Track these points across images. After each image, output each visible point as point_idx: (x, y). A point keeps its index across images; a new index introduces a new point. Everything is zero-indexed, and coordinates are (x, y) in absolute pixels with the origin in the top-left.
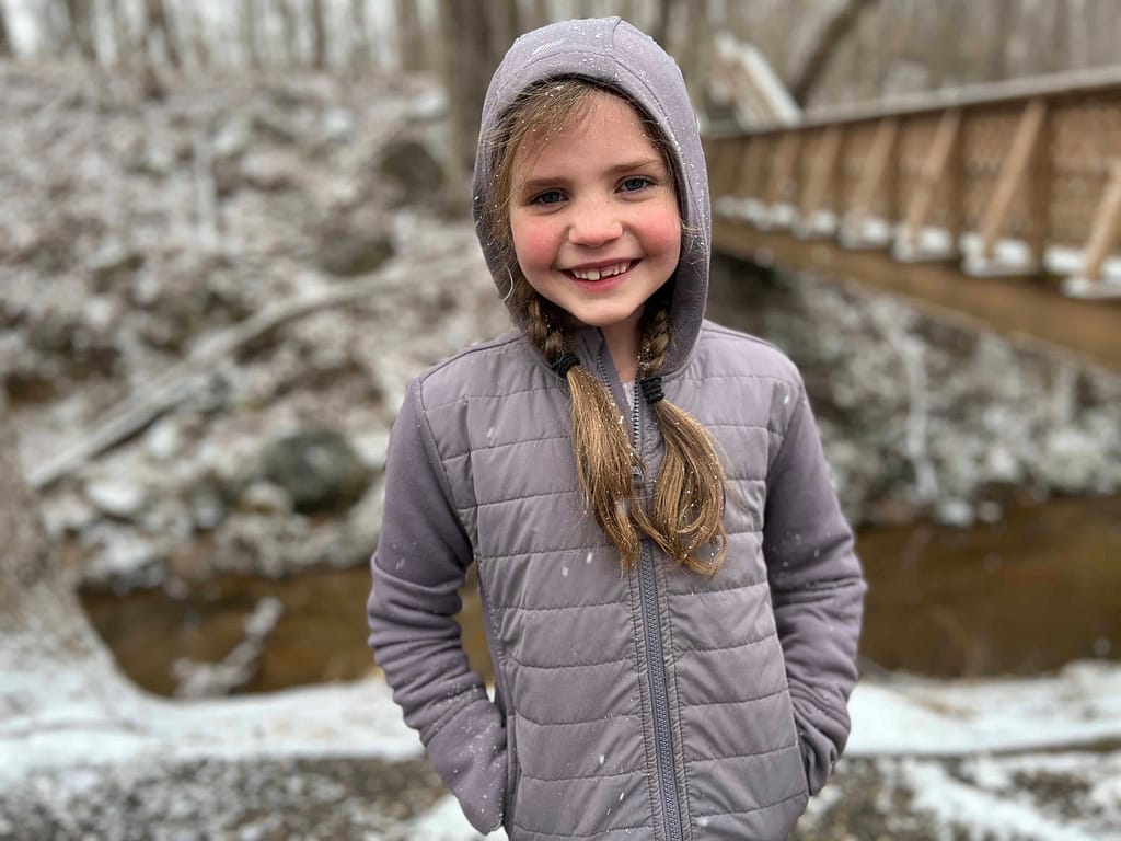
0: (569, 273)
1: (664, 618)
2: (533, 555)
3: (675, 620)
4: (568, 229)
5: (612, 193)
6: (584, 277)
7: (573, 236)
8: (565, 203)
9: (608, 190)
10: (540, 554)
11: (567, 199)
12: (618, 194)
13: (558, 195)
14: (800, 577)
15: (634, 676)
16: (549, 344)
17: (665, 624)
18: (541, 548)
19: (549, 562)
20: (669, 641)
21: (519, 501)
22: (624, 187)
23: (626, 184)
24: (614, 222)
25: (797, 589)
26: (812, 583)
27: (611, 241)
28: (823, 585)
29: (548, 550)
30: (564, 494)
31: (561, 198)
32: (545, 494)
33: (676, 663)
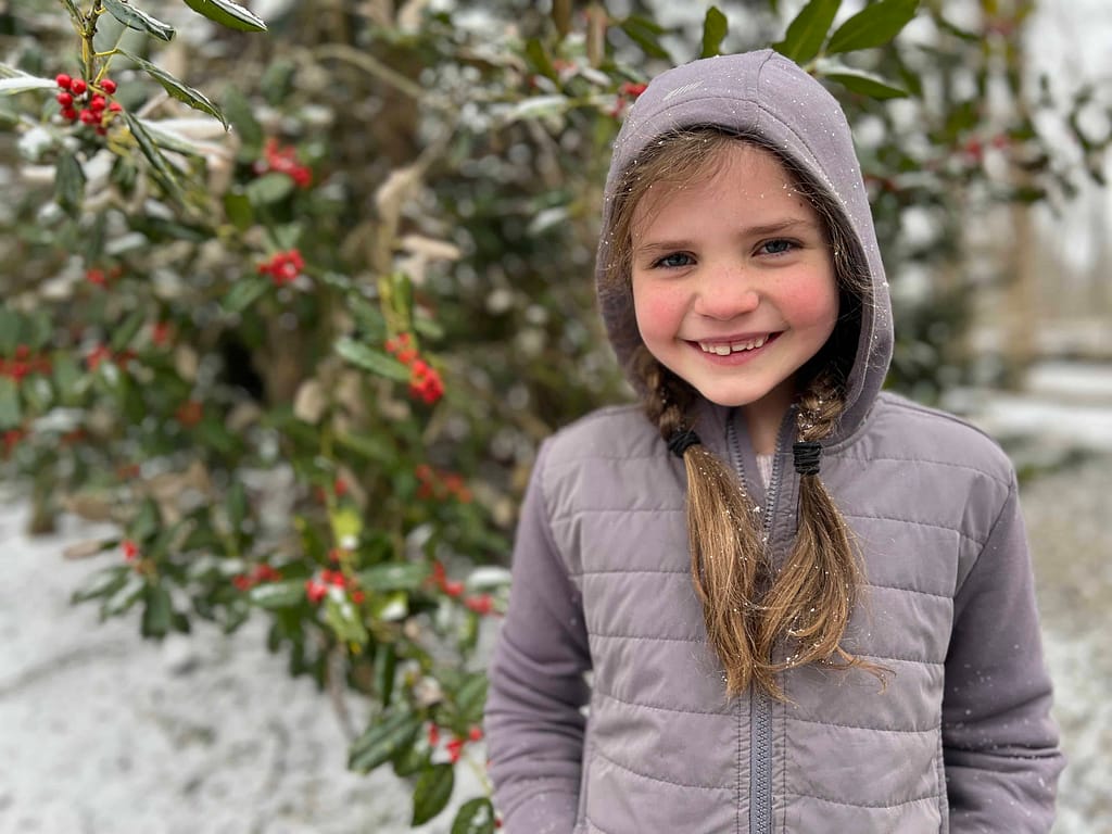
0: (695, 344)
1: (777, 746)
2: (631, 640)
3: (791, 751)
4: (694, 297)
5: (748, 258)
6: (712, 351)
7: (698, 306)
8: (694, 267)
9: (744, 253)
10: (637, 640)
11: (695, 263)
12: (756, 258)
13: (687, 257)
14: (985, 734)
15: (732, 812)
16: (664, 420)
17: (777, 753)
18: (639, 631)
19: (647, 650)
20: (781, 777)
21: (621, 574)
22: (764, 249)
23: (767, 245)
24: (751, 289)
25: (979, 750)
26: (1002, 746)
27: (745, 314)
28: (1017, 751)
29: (645, 636)
30: (673, 574)
31: (689, 261)
32: (651, 571)
33: (788, 809)
